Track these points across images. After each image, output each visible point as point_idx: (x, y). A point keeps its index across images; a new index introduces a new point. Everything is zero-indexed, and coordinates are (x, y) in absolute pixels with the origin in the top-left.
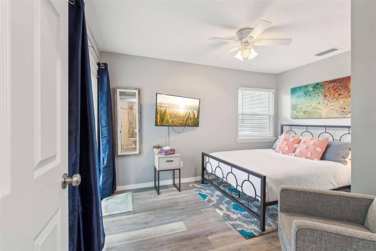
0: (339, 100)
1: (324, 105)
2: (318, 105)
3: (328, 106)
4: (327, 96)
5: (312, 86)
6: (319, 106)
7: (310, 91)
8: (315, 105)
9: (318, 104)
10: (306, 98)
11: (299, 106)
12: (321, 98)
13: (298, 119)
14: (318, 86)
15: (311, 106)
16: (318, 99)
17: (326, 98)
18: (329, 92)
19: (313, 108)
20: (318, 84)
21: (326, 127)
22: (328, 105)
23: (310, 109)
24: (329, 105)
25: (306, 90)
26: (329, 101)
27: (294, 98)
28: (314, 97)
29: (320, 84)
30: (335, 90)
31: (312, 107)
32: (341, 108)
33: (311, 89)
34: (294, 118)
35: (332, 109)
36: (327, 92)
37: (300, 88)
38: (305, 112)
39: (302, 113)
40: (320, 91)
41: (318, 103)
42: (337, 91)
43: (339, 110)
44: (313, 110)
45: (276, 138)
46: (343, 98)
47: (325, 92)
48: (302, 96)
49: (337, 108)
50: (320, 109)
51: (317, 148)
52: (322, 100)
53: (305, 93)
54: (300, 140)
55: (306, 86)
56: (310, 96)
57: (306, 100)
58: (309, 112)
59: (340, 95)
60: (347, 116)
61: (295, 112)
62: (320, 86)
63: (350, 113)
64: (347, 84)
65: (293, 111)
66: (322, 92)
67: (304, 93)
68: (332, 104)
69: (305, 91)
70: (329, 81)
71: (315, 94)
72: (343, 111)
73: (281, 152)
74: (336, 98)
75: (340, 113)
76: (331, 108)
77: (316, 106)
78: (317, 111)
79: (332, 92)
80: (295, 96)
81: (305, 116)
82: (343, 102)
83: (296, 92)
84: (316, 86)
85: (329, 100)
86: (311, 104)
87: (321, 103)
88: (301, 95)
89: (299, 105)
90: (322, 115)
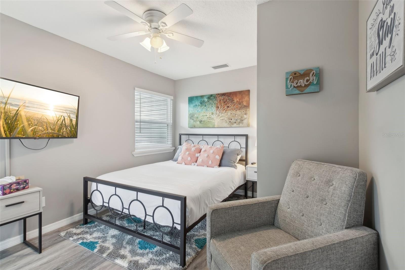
0: (228, 111)
1: (217, 115)
2: (212, 115)
3: (220, 117)
4: (218, 107)
5: (207, 97)
6: (212, 117)
7: (205, 102)
8: (209, 115)
9: (212, 114)
10: (202, 108)
11: (196, 115)
12: (214, 109)
13: (195, 128)
14: (212, 97)
15: (206, 115)
16: (212, 110)
17: (218, 109)
18: (220, 104)
19: (208, 118)
20: (211, 95)
21: (218, 135)
22: (219, 115)
23: (205, 119)
24: (221, 116)
25: (202, 100)
26: (220, 112)
27: (191, 107)
28: (208, 107)
29: (213, 96)
30: (224, 103)
31: (207, 117)
32: (229, 119)
33: (206, 100)
34: (191, 127)
35: (222, 120)
36: (219, 104)
37: (197, 97)
38: (201, 121)
39: (198, 123)
40: (213, 102)
41: (212, 113)
42: (226, 104)
43: (227, 120)
44: (208, 120)
45: (174, 148)
46: (230, 110)
47: (217, 104)
48: (199, 106)
49: (226, 119)
50: (213, 119)
51: (216, 156)
52: (215, 111)
53: (201, 103)
54: (201, 149)
55: (202, 97)
56: (205, 106)
57: (202, 110)
58: (204, 121)
59: (228, 107)
60: (233, 126)
61: (192, 121)
62: (213, 98)
63: (235, 124)
64: (233, 98)
65: (191, 120)
66: (215, 104)
67: (200, 102)
68: (223, 115)
69: (201, 101)
70: (220, 94)
71: (209, 105)
72: (230, 122)
73: (183, 163)
74: (225, 110)
75: (228, 124)
76: (222, 118)
77: (210, 116)
78: (211, 121)
79: (223, 104)
80: (192, 105)
81: (201, 125)
82: (230, 113)
83: (193, 101)
84: (210, 97)
85: (220, 111)
86: (206, 114)
87: (214, 113)
88: (198, 105)
89: (196, 114)
90: (215, 125)
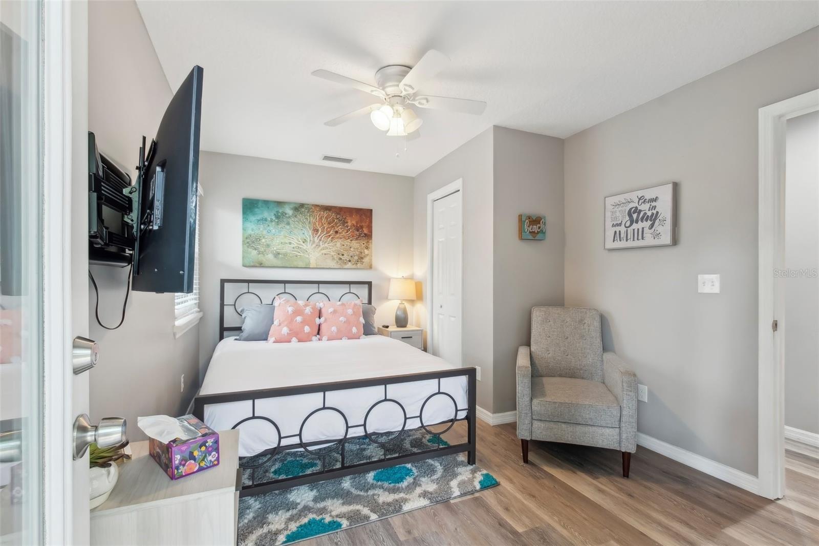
0: (336, 240)
1: (314, 245)
2: (303, 244)
3: (320, 248)
4: (317, 231)
5: (292, 206)
6: (305, 247)
7: (287, 216)
8: (297, 243)
9: (304, 242)
10: (280, 226)
11: (263, 240)
12: (308, 233)
13: (263, 267)
14: (303, 210)
15: (290, 243)
16: (304, 234)
17: (316, 234)
18: (320, 224)
19: (293, 248)
20: (302, 205)
21: (319, 283)
22: (320, 246)
23: (287, 249)
24: (322, 246)
25: (280, 211)
26: (320, 240)
27: (251, 222)
28: (296, 228)
29: (306, 206)
30: (329, 223)
31: (292, 246)
32: (339, 254)
33: (290, 212)
34: (252, 264)
35: (325, 254)
36: (319, 225)
37: (266, 203)
38: (279, 254)
39: (270, 256)
40: (307, 219)
41: (304, 240)
42: (333, 227)
43: (335, 256)
44: (294, 252)
46: (341, 238)
47: (315, 224)
48: (272, 221)
49: (333, 254)
50: (306, 251)
52: (310, 236)
53: (278, 217)
55: (280, 204)
56: (288, 224)
57: (280, 232)
58: (285, 255)
59: (337, 232)
60: (346, 267)
61: (255, 252)
62: (306, 211)
63: (349, 263)
64: (346, 218)
65: (250, 250)
66: (310, 222)
67: (275, 215)
68: (326, 245)
69: (278, 212)
70: (322, 206)
71: (297, 223)
72: (341, 259)
74: (331, 237)
75: (337, 262)
76: (324, 252)
77: (300, 244)
78: (302, 254)
79: (326, 226)
80: (253, 218)
81: (278, 263)
82: (341, 244)
83: (256, 210)
84: (299, 208)
85: (321, 238)
86: (289, 239)
87: (309, 241)
88: (269, 219)
89: (264, 237)
90: (309, 263)
